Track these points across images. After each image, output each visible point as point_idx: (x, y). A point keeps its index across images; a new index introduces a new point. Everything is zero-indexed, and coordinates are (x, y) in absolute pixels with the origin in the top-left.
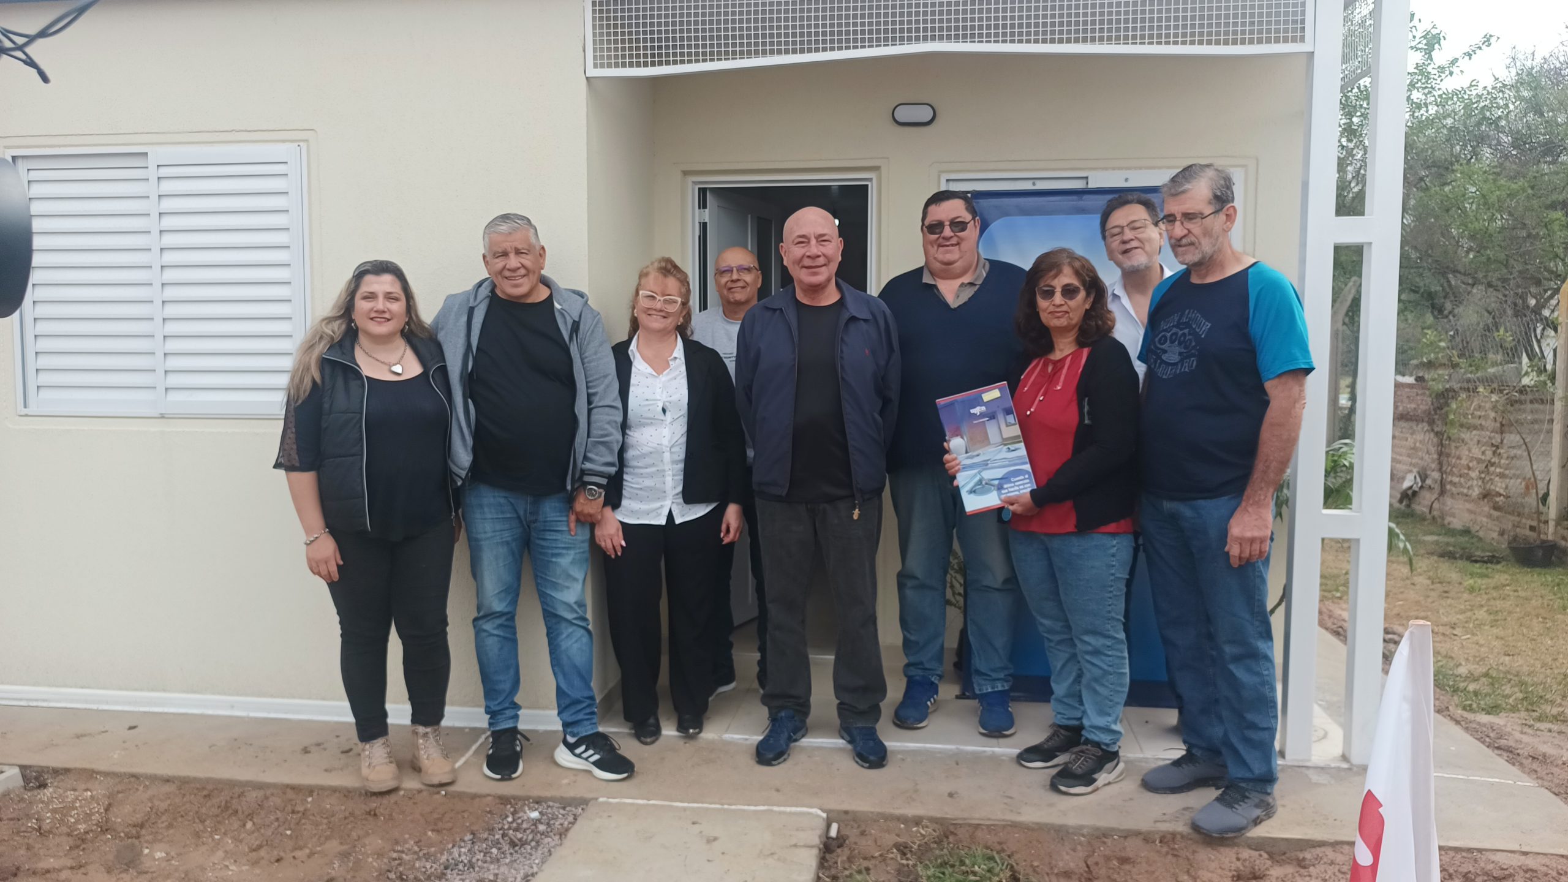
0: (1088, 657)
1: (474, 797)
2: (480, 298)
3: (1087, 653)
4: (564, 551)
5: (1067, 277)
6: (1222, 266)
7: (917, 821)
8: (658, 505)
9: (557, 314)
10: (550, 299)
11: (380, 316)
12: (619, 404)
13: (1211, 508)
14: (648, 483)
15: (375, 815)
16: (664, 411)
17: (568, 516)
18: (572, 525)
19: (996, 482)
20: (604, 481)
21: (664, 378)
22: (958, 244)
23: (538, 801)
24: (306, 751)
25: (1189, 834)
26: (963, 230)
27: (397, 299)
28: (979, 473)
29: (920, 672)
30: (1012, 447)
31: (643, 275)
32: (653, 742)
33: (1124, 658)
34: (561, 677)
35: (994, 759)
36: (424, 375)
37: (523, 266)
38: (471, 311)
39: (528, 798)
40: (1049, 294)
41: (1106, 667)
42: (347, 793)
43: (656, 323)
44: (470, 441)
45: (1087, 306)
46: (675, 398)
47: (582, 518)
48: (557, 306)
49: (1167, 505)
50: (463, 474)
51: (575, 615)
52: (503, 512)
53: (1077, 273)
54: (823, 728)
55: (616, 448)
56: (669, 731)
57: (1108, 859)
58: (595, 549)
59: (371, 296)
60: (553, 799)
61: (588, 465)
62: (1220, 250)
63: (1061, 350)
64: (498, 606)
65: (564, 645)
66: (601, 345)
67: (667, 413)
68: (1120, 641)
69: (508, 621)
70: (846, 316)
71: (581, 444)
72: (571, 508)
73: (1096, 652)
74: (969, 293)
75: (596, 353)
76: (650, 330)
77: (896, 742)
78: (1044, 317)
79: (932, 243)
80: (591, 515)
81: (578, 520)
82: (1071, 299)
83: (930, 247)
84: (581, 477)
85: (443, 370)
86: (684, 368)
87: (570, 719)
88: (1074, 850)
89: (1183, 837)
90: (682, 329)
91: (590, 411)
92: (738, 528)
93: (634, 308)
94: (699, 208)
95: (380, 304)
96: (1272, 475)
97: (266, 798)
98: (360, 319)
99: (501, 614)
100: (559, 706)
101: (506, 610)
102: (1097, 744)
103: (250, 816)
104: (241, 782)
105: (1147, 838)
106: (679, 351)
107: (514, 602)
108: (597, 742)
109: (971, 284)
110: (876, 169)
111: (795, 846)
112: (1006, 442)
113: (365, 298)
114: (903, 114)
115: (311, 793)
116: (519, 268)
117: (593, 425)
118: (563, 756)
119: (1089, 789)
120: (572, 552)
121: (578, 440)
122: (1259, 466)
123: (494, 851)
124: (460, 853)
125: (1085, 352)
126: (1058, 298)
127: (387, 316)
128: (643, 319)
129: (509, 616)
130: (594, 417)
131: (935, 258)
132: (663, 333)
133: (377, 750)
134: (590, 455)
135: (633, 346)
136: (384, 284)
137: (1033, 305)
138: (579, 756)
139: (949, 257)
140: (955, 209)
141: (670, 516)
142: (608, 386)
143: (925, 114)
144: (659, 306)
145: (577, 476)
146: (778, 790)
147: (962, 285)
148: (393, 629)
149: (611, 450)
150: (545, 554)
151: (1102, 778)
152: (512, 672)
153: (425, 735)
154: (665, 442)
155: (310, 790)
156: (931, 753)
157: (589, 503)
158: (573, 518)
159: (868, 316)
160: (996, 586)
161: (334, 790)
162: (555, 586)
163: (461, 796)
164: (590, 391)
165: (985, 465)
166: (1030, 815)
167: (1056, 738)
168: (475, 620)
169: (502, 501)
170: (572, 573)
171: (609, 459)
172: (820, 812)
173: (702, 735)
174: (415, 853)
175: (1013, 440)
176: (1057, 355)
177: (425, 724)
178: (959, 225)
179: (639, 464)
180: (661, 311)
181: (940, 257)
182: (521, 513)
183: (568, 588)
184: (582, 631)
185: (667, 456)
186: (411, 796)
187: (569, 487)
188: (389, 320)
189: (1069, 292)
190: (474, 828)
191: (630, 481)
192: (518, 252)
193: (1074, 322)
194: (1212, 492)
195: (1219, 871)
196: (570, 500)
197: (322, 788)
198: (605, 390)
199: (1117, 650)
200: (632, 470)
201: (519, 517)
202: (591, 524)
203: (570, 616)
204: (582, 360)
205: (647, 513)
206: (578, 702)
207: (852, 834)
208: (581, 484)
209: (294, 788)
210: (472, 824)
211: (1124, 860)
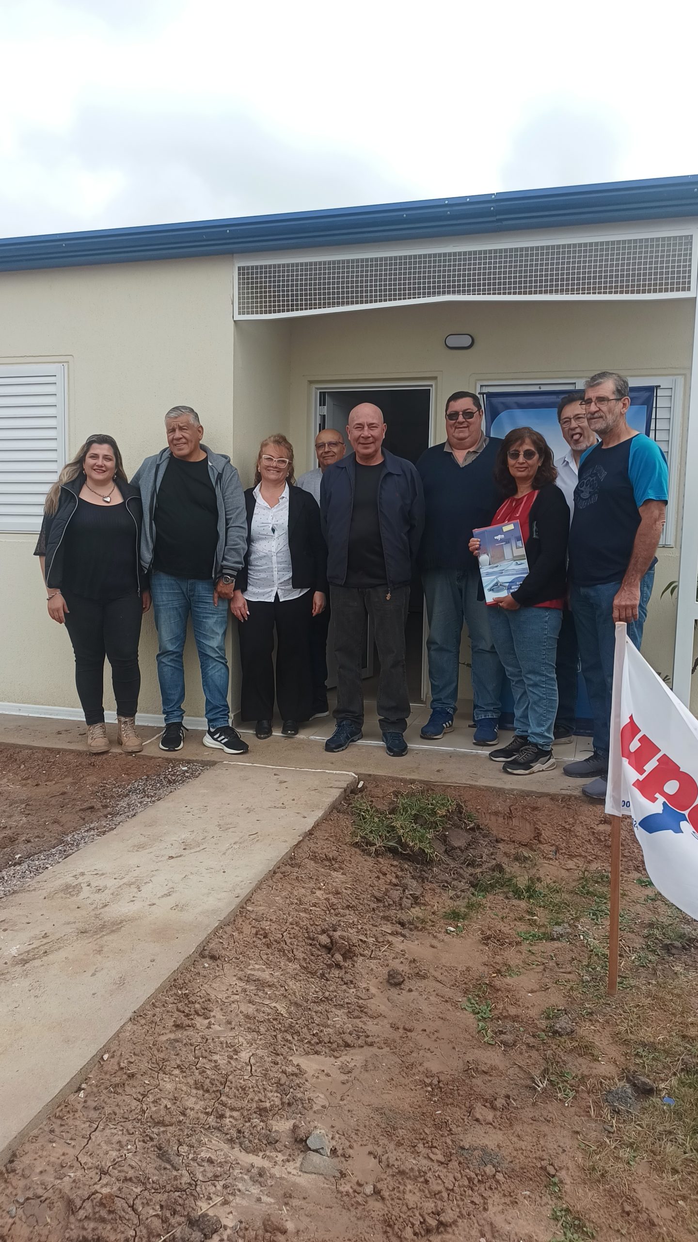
0: (530, 689)
1: (152, 758)
2: (163, 458)
3: (529, 685)
4: (211, 615)
5: (528, 446)
6: (619, 437)
7: (412, 782)
8: (269, 590)
9: (209, 468)
10: (206, 459)
11: (101, 469)
12: (246, 526)
13: (604, 589)
14: (263, 575)
15: (94, 765)
16: (273, 530)
17: (213, 594)
18: (216, 600)
19: (507, 584)
20: (235, 573)
21: (274, 510)
22: (468, 427)
23: (189, 762)
24: (59, 733)
25: (580, 797)
26: (471, 417)
27: (110, 460)
28: (497, 578)
29: (440, 705)
30: (519, 562)
31: (264, 445)
32: (265, 738)
33: (555, 690)
34: (207, 692)
35: (477, 756)
36: (124, 503)
37: (184, 437)
38: (158, 466)
39: (183, 760)
40: (516, 455)
41: (541, 695)
42: (79, 753)
43: (272, 475)
44: (151, 546)
45: (540, 464)
46: (280, 522)
47: (222, 596)
48: (210, 464)
49: (583, 590)
50: (147, 566)
51: (217, 655)
52: (173, 589)
53: (534, 443)
54: (371, 736)
55: (243, 553)
56: (277, 733)
57: (525, 807)
58: (231, 615)
59: (96, 456)
60: (197, 761)
61: (225, 563)
62: (617, 426)
63: (522, 492)
64: (170, 647)
65: (210, 673)
66: (236, 488)
67: (276, 532)
68: (552, 679)
69: (178, 657)
70: (385, 472)
71: (221, 549)
72: (215, 589)
73: (535, 685)
74: (473, 457)
75: (232, 493)
76: (269, 480)
77: (416, 745)
78: (512, 471)
79: (451, 426)
80: (226, 594)
81: (219, 597)
82: (530, 459)
83: (450, 428)
84: (221, 571)
85: (139, 501)
86: (288, 504)
87: (212, 718)
88: (505, 801)
89: (576, 798)
90: (289, 479)
91: (227, 530)
92: (321, 605)
93: (258, 467)
94: (320, 405)
95: (100, 462)
96: (639, 566)
97: (33, 753)
98: (87, 470)
99: (174, 653)
100: (206, 710)
101: (175, 650)
102: (536, 745)
103: (23, 763)
104: (20, 745)
105: (553, 798)
106: (286, 493)
107: (182, 646)
108: (226, 731)
109: (475, 452)
110: (435, 378)
111: (331, 787)
112: (515, 559)
113: (91, 457)
114: (452, 342)
115: (59, 753)
116: (181, 438)
117: (229, 538)
118: (208, 740)
119: (527, 772)
120: (216, 616)
121: (218, 547)
122: (633, 561)
123: (159, 785)
124: (139, 785)
125: (537, 492)
126: (521, 459)
127: (104, 469)
128: (265, 473)
129: (178, 654)
130: (229, 533)
131: (453, 436)
132: (277, 483)
133: (97, 730)
134: (226, 556)
135: (257, 490)
136: (103, 449)
137: (505, 462)
138: (216, 740)
139: (462, 435)
140: (465, 404)
141: (277, 596)
142: (238, 514)
143: (466, 341)
144: (274, 464)
145: (218, 569)
146: (332, 763)
147: (469, 452)
148: (106, 657)
149: (239, 554)
150: (199, 617)
151: (537, 766)
152: (179, 689)
153: (125, 722)
154: (274, 550)
155: (58, 751)
156: (437, 752)
157: (227, 586)
158: (216, 595)
159: (400, 473)
160: (488, 649)
161: (72, 751)
162: (205, 637)
163: (145, 757)
164: (228, 517)
165: (501, 573)
166: (482, 782)
167: (515, 744)
168: (158, 656)
169: (173, 582)
170: (215, 629)
171: (238, 559)
172: (354, 775)
173: (297, 736)
174: (114, 784)
175: (520, 558)
176: (519, 495)
177: (125, 716)
178: (468, 414)
179: (258, 564)
180: (276, 468)
181: (456, 435)
182: (185, 590)
183: (213, 638)
184: (222, 665)
185: (274, 559)
186: (115, 756)
187: (213, 576)
188: (104, 471)
189: (528, 454)
190: (148, 773)
191: (254, 575)
192: (181, 429)
193: (531, 473)
194: (606, 580)
195: (593, 817)
196: (215, 585)
197: (65, 750)
198: (237, 516)
199: (549, 684)
200: (253, 567)
201: (183, 593)
202: (230, 600)
203: (214, 655)
204: (223, 497)
205: (263, 594)
206: (217, 707)
207: (370, 787)
208: (221, 575)
209: (49, 749)
210: (147, 771)
211: (535, 809)
